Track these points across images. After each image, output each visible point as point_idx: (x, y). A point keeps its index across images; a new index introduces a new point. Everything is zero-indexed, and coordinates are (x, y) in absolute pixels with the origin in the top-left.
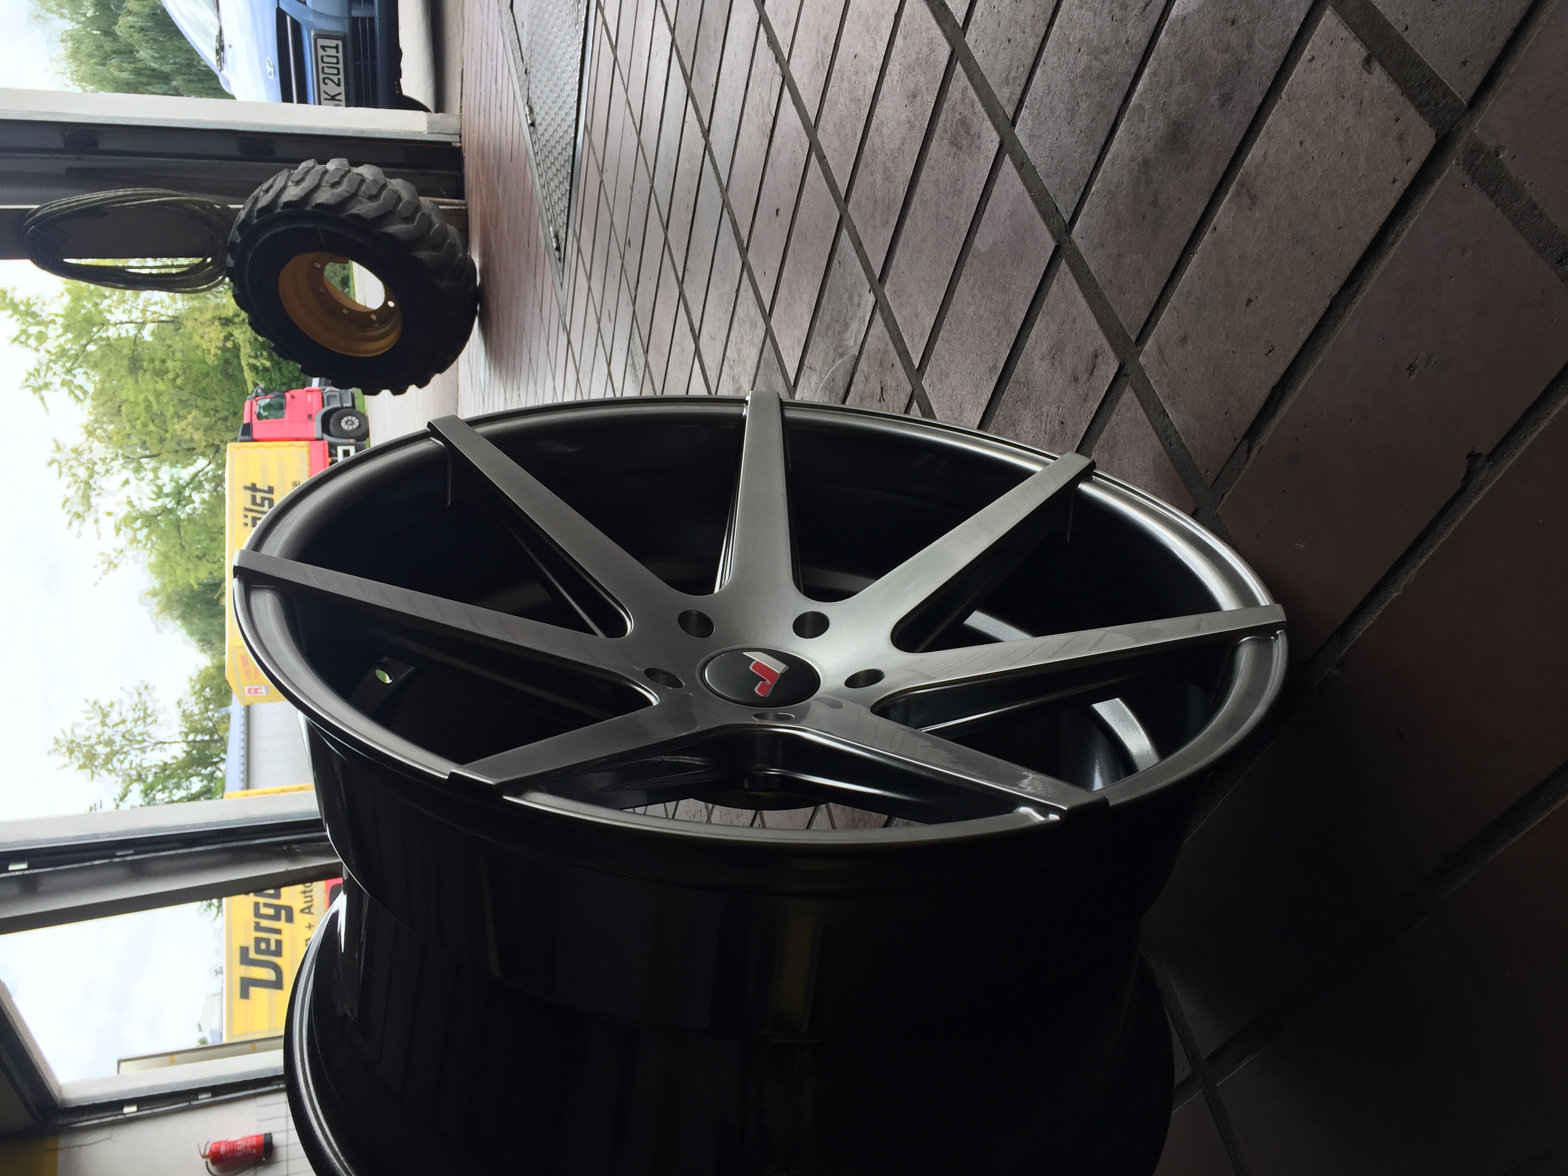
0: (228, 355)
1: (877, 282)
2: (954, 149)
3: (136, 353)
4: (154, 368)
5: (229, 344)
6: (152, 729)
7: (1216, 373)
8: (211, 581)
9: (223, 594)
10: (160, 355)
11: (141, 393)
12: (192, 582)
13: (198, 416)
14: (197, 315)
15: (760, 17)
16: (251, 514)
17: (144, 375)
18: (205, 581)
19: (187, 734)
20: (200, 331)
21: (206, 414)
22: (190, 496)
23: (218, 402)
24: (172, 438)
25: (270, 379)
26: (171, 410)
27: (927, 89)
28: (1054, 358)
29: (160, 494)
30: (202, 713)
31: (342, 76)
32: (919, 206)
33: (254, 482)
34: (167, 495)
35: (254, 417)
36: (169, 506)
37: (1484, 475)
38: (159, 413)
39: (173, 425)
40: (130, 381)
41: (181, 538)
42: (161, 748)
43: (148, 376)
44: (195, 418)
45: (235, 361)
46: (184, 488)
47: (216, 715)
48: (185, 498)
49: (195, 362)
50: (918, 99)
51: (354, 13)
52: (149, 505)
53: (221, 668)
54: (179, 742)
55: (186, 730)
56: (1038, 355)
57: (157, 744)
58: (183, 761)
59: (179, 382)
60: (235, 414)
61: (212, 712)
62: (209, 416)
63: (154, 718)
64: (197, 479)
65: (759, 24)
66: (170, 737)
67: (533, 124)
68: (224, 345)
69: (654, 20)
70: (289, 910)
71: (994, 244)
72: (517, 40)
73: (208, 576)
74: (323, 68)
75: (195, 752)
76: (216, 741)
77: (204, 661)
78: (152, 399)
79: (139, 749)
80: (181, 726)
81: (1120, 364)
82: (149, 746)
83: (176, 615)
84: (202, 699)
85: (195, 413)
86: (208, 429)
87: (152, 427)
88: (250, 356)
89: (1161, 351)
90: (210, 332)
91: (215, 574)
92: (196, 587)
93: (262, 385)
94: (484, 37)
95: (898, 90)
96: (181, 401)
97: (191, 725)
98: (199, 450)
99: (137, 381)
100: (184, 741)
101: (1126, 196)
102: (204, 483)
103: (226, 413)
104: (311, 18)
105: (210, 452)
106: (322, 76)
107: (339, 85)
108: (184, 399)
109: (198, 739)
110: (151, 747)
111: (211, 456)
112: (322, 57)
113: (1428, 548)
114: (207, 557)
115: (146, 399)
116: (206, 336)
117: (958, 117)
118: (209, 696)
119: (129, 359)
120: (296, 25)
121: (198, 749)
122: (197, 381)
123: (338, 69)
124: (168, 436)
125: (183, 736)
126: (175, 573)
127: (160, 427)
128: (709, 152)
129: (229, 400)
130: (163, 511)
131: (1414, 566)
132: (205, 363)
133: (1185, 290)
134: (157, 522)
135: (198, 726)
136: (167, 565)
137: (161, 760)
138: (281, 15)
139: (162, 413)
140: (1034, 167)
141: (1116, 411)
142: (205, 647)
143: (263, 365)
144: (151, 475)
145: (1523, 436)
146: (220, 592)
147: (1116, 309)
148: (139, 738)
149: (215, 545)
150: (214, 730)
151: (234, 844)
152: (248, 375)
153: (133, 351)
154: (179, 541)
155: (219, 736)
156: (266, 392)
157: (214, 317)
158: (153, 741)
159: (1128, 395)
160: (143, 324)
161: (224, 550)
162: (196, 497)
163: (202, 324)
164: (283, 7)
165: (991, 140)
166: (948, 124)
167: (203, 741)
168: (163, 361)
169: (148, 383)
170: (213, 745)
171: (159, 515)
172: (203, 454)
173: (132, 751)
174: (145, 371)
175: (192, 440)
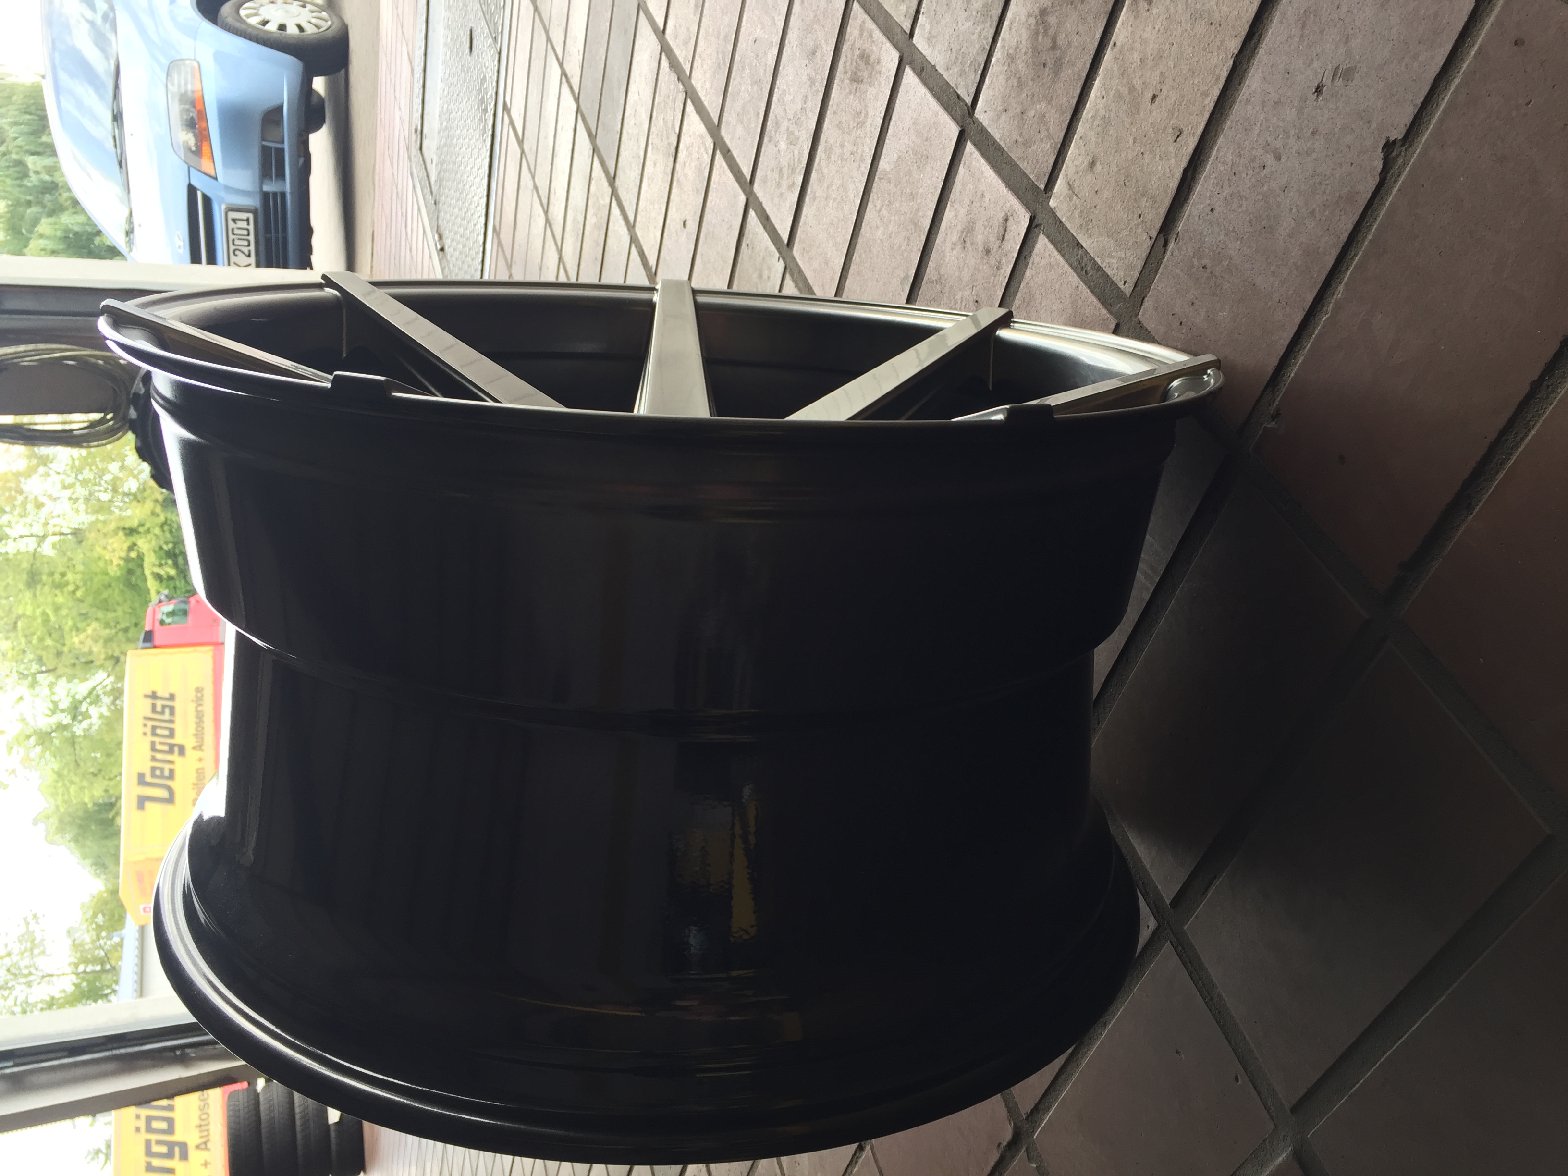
0: (131, 565)
1: (785, 247)
2: (855, 85)
3: (34, 567)
4: (53, 582)
5: (133, 555)
6: (40, 961)
7: (1126, 181)
8: (106, 800)
9: (118, 814)
10: (61, 569)
11: (39, 607)
12: (86, 800)
13: (98, 628)
14: (100, 526)
15: (662, 47)
16: (150, 723)
17: (42, 589)
18: (101, 801)
19: (76, 966)
20: (103, 542)
21: (107, 625)
22: (87, 711)
23: (120, 613)
24: (70, 652)
25: (175, 588)
26: (70, 623)
27: (825, 41)
28: (965, 241)
29: (55, 709)
30: (93, 942)
31: (252, 248)
32: (823, 155)
33: (154, 689)
34: (63, 711)
35: (157, 624)
36: (65, 722)
37: (1400, 161)
38: (57, 627)
39: (72, 638)
40: (28, 595)
41: (76, 755)
42: (49, 981)
43: (47, 589)
44: (95, 630)
45: (139, 572)
46: (81, 702)
47: (109, 943)
48: (81, 714)
49: (96, 574)
50: (818, 54)
51: (266, 188)
52: (45, 722)
53: (115, 892)
54: (67, 974)
55: (76, 961)
56: (949, 245)
57: (43, 977)
58: (72, 994)
59: (79, 594)
60: (136, 625)
61: (105, 940)
62: (110, 628)
63: (42, 948)
64: (94, 693)
65: (661, 54)
66: (59, 969)
67: (442, 250)
68: (128, 556)
69: (559, 98)
70: (184, 1147)
71: (899, 157)
72: (426, 178)
73: (103, 794)
74: (233, 240)
75: (85, 984)
76: (108, 971)
77: (97, 885)
78: (49, 612)
79: (25, 984)
80: (69, 956)
81: (1031, 217)
82: (35, 980)
83: (68, 838)
84: (94, 926)
85: (95, 625)
86: (108, 640)
87: (49, 642)
88: (154, 565)
89: (1070, 187)
90: (113, 543)
91: (111, 792)
92: (90, 805)
93: (166, 592)
94: (394, 188)
95: (798, 54)
96: (81, 614)
97: (82, 956)
98: (97, 663)
99: (35, 595)
100: (73, 973)
101: (1026, 53)
102: (102, 696)
103: (128, 625)
104: (223, 194)
105: (109, 664)
106: (232, 248)
107: (249, 256)
108: (84, 611)
109: (88, 970)
110: (38, 981)
111: (110, 669)
112: (233, 229)
113: (1353, 257)
114: (103, 773)
115: (44, 613)
116: (109, 547)
117: (858, 52)
118: (102, 923)
119: (28, 573)
120: (207, 200)
121: (88, 981)
122: (98, 592)
123: (249, 241)
124: (66, 649)
125: (73, 966)
126: (69, 792)
127: (57, 641)
128: (616, 197)
129: (130, 611)
130: (58, 727)
131: (1341, 283)
132: (107, 574)
133: (1090, 115)
134: (51, 739)
135: (89, 956)
136: (60, 784)
137: (49, 995)
138: (192, 191)
139: (59, 626)
140: (934, 66)
141: (1030, 265)
142: (98, 872)
143: (167, 573)
144: (47, 691)
145: (1435, 105)
146: (115, 809)
147: (1023, 165)
148: (25, 972)
149: (112, 760)
150: (106, 959)
151: (123, 1051)
152: (152, 584)
153: (32, 565)
154: (73, 758)
155: (111, 965)
156: (170, 598)
157: (118, 528)
158: (41, 974)
159: (1042, 243)
160: (44, 537)
161: (121, 766)
162: (94, 711)
163: (105, 535)
164: (195, 183)
165: (890, 57)
166: (848, 64)
167: (94, 972)
168: (63, 575)
169: (46, 596)
170: (104, 976)
171: (53, 731)
172: (102, 666)
173: (17, 986)
174: (44, 584)
175: (91, 652)
